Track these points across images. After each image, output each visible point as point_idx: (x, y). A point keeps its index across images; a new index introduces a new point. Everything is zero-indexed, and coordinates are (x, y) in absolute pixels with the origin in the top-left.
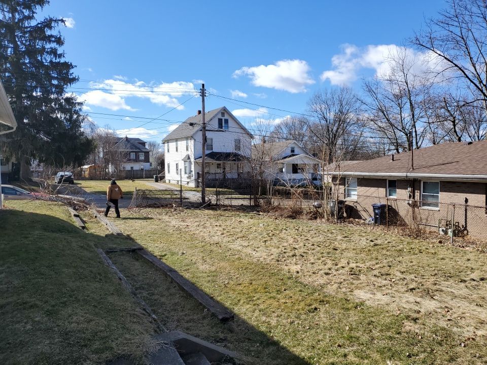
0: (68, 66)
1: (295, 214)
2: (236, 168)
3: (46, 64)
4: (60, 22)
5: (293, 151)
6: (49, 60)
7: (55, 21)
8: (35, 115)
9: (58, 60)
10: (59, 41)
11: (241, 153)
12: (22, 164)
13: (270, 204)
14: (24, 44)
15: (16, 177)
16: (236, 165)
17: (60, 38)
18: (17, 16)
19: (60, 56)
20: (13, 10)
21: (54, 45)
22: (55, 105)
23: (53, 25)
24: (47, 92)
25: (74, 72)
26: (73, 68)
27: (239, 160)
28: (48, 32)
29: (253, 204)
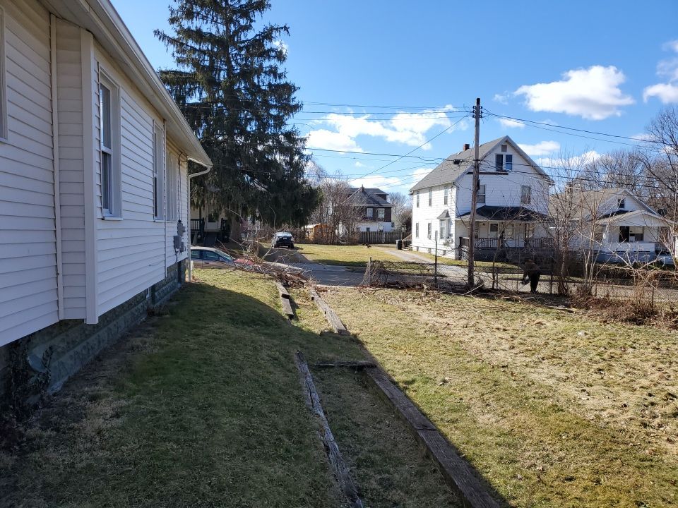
0: (289, 88)
1: (643, 315)
2: (523, 231)
3: (263, 88)
4: (282, 31)
5: (622, 205)
6: (267, 83)
7: (277, 29)
8: (248, 157)
9: (278, 81)
10: (280, 56)
11: (532, 206)
12: (233, 220)
13: (590, 294)
14: (239, 64)
15: (226, 237)
16: (522, 227)
17: (281, 52)
18: (233, 28)
19: (281, 76)
20: (228, 22)
21: (274, 62)
22: (273, 142)
23: (273, 35)
24: (263, 125)
25: (297, 97)
26: (295, 90)
27: (529, 218)
28: (267, 45)
29: (555, 290)
